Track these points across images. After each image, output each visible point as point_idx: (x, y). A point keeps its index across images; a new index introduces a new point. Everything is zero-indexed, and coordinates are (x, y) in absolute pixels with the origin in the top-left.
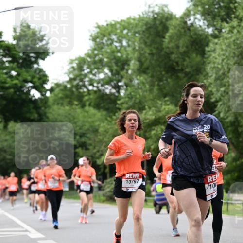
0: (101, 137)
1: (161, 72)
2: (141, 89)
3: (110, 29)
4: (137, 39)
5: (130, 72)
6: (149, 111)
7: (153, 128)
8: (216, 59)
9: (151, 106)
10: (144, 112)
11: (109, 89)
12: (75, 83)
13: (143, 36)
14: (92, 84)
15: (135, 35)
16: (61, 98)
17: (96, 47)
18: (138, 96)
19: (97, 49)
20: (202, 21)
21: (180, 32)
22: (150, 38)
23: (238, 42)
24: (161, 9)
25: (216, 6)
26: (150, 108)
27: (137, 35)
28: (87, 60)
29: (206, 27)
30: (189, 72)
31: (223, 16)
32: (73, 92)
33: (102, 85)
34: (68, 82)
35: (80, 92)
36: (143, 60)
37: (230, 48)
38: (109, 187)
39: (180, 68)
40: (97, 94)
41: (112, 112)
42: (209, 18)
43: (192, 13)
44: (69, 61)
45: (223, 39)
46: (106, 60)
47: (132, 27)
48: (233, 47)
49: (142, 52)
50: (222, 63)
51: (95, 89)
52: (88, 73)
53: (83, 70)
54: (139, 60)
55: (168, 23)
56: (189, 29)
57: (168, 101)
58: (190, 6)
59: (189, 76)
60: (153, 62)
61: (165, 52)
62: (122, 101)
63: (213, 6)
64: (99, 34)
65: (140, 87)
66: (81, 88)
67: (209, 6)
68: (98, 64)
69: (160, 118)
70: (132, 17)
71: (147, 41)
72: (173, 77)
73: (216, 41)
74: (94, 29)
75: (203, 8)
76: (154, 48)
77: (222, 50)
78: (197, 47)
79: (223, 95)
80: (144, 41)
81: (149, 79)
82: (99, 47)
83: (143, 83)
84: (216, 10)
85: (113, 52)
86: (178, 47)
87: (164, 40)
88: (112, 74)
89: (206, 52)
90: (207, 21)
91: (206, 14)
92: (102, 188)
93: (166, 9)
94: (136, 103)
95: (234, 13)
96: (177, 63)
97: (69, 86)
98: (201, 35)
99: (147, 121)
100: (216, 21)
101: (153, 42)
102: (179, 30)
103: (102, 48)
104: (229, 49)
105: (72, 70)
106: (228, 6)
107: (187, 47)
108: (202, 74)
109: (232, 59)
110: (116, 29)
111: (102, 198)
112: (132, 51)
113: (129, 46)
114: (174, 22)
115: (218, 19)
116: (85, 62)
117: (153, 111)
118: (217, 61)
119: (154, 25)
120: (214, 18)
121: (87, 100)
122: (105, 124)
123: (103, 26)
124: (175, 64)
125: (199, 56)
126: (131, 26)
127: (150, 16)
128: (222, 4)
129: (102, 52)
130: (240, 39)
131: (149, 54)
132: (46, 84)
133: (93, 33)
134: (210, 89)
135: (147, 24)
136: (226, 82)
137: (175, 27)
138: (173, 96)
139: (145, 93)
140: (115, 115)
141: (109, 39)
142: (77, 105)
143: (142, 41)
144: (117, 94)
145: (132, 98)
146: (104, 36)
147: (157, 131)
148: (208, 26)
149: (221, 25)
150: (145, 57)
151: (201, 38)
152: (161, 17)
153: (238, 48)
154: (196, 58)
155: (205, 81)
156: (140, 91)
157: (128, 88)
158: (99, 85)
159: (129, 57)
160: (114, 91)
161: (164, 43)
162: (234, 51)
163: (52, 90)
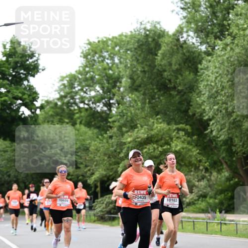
0: (92, 156)
1: (153, 89)
2: (133, 107)
3: (101, 46)
4: (129, 57)
5: (122, 89)
6: (141, 129)
7: (145, 146)
8: (209, 76)
9: (143, 124)
10: (136, 130)
11: (100, 107)
12: (66, 100)
13: (135, 54)
14: (83, 102)
15: (126, 52)
16: (52, 115)
17: (88, 63)
18: (129, 114)
19: (89, 66)
20: (195, 38)
21: (173, 49)
22: (142, 55)
23: (232, 59)
24: (153, 26)
25: (210, 24)
26: (142, 127)
27: (129, 52)
28: (78, 77)
29: (199, 44)
30: (182, 90)
31: (216, 33)
32: (63, 110)
33: (93, 103)
34: (58, 99)
35: (71, 110)
36: (135, 77)
37: (224, 65)
38: (100, 207)
39: (172, 85)
40: (88, 112)
41: (103, 130)
42: (202, 35)
43: (185, 30)
44: (60, 78)
45: (216, 57)
46: (97, 77)
47: (124, 44)
48: (226, 64)
49: (134, 69)
50: (215, 81)
51: (86, 106)
52: (79, 90)
53: (75, 88)
54: (131, 78)
55: (160, 40)
56: (182, 47)
57: (160, 119)
58: (183, 23)
59: (182, 93)
60: (145, 80)
61: (158, 70)
62: (113, 119)
63: (207, 24)
64: (91, 51)
65: (132, 105)
66: (72, 106)
67: (202, 23)
68: (90, 82)
69: (152, 136)
70: (124, 34)
71: (139, 58)
72: (166, 94)
73: (209, 58)
74: (86, 45)
75: (196, 25)
76: (146, 65)
77: (216, 67)
78: (190, 65)
79: (217, 113)
80: (136, 58)
81: (141, 97)
82: (90, 64)
83: (135, 101)
84: (209, 27)
85: (105, 69)
86: (170, 64)
87: (156, 57)
88: (103, 92)
89: (199, 70)
90: (200, 38)
91: (198, 31)
92: (93, 208)
93: (158, 26)
94: (128, 121)
95: (228, 30)
96: (170, 81)
97: (59, 103)
98: (194, 53)
99: (139, 140)
100: (209, 38)
101: (145, 59)
102: (171, 47)
103: (94, 65)
104: (222, 67)
105: (62, 87)
106: (222, 23)
107: (180, 65)
108: (195, 92)
109: (225, 76)
110: (108, 46)
111: (93, 218)
112: (124, 68)
113: (121, 63)
114: (166, 40)
115: (212, 36)
116: (76, 79)
117: (145, 130)
118: (210, 78)
119: (146, 42)
120: (207, 36)
121: (79, 118)
122: (96, 142)
123: (94, 42)
124: (167, 81)
125: (192, 74)
126: (122, 43)
127: (141, 32)
128: (215, 21)
129: (93, 69)
130: (233, 57)
131: (141, 71)
132: (37, 101)
133: (85, 50)
134: (203, 107)
135: (139, 41)
136: (219, 100)
137: (168, 44)
138: (165, 114)
139: (137, 111)
140: (106, 133)
141: (101, 56)
142: (67, 123)
143: (134, 58)
144: (108, 112)
145: (124, 116)
146: (96, 53)
147: (149, 149)
148: (201, 43)
149: (214, 42)
150: (137, 75)
151: (195, 55)
152: (153, 34)
153: (231, 66)
154: (189, 76)
155: (198, 99)
156: (132, 109)
157: (120, 105)
158: (91, 103)
159: (121, 74)
160: (105, 109)
161: (157, 61)
162: (227, 69)
163: (42, 107)
